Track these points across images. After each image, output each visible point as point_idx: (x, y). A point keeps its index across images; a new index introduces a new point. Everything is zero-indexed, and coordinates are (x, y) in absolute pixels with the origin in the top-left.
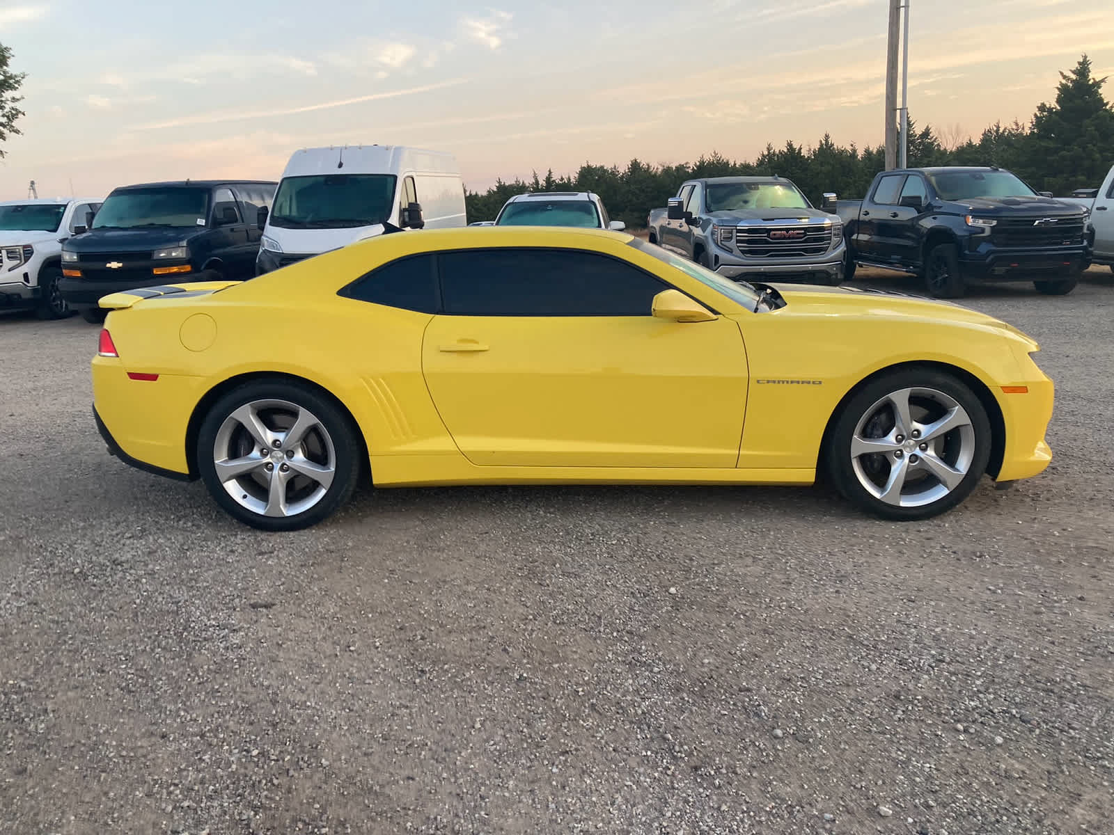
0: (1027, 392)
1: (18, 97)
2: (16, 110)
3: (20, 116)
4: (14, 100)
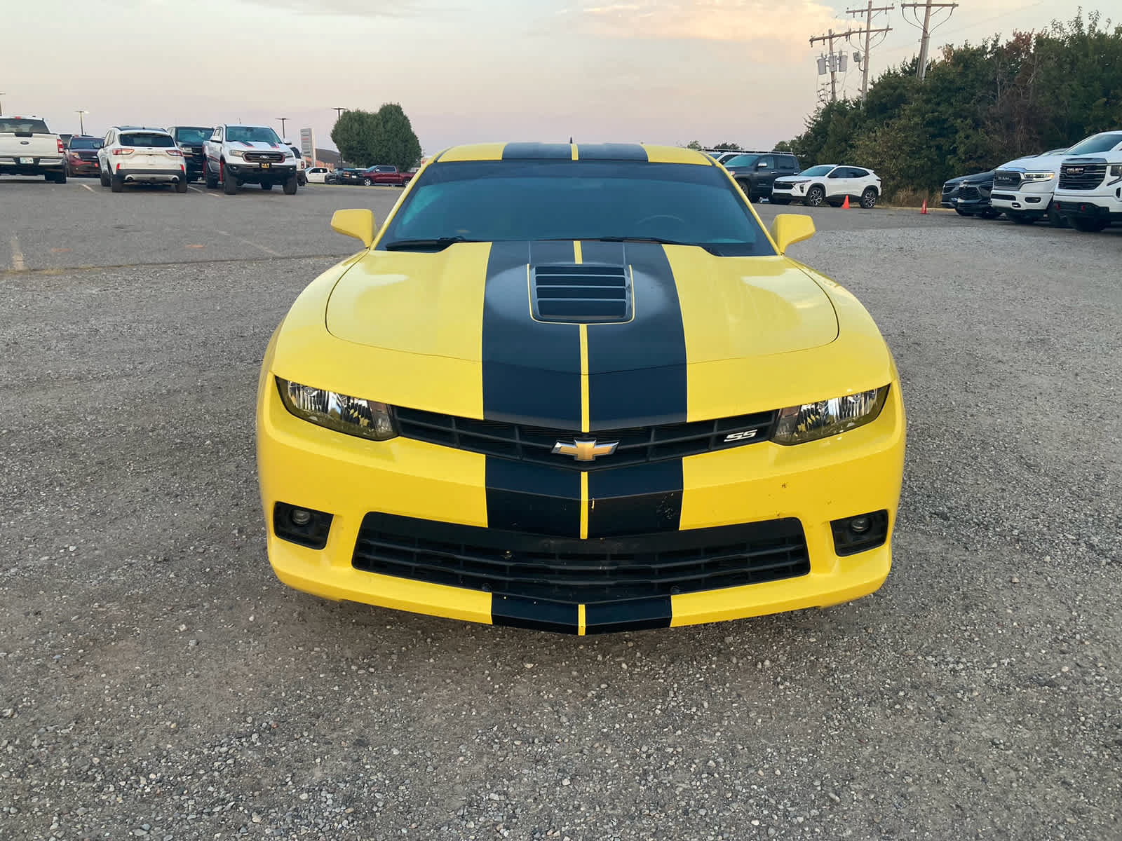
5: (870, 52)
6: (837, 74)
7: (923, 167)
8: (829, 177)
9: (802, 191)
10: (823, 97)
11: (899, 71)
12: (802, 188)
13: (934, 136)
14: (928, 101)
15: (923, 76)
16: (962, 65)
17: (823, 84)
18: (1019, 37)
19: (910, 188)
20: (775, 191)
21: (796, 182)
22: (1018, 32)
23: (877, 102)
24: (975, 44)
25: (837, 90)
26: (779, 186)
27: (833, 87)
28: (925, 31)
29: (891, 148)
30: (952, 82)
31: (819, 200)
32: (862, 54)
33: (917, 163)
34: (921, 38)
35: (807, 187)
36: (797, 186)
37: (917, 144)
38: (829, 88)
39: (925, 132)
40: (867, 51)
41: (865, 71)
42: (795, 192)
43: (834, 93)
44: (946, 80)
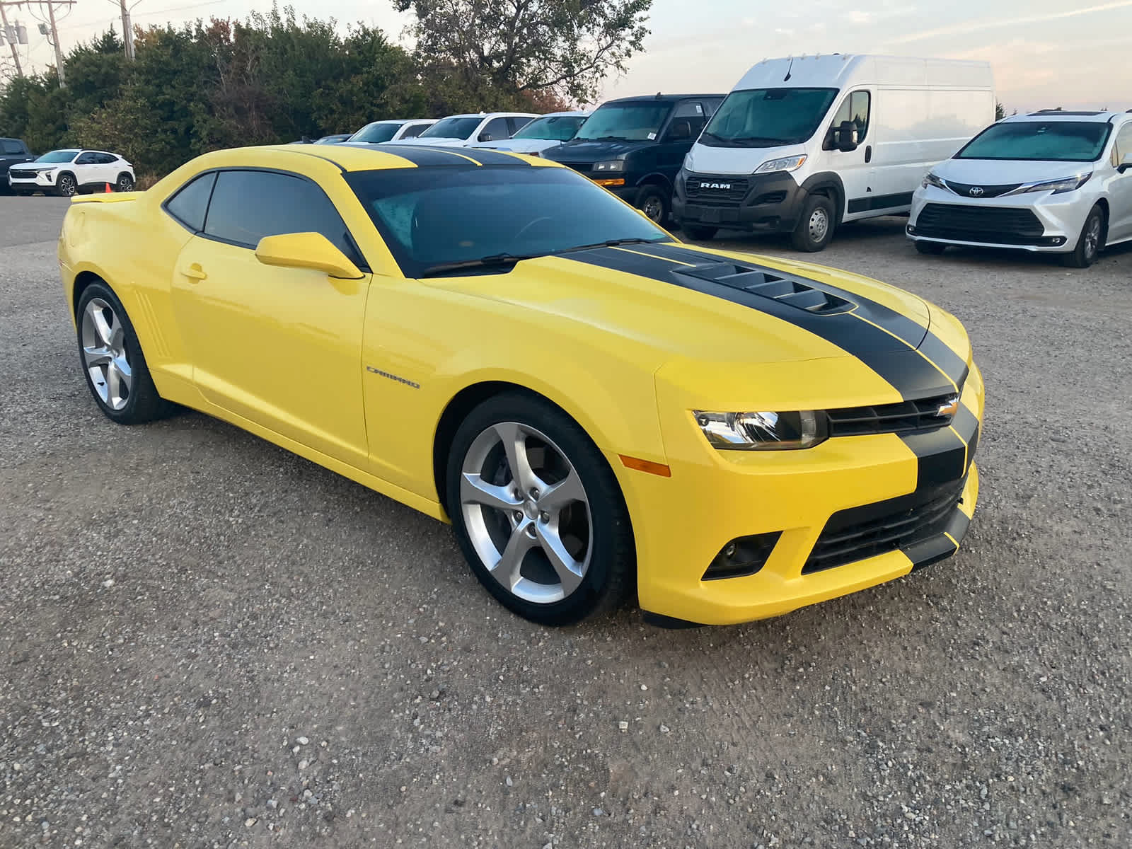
0: (670, 476)
1: (644, 17)
2: (644, 29)
3: (647, 34)
4: (642, 19)
5: (56, 24)
6: (18, 46)
7: (162, 150)
8: (76, 163)
9: (50, 180)
10: (6, 72)
11: (91, 48)
12: (49, 177)
13: (165, 120)
14: (148, 82)
15: (133, 55)
16: (171, 47)
17: (3, 57)
18: (217, 23)
19: (154, 173)
20: (13, 180)
21: (39, 170)
22: (215, 18)
23: (82, 80)
24: (179, 28)
25: (22, 64)
26: (17, 174)
27: (17, 61)
28: (123, 8)
29: (121, 131)
30: (167, 64)
31: (72, 189)
32: (49, 27)
33: (156, 147)
34: (121, 15)
35: (54, 175)
36: (42, 175)
37: (149, 127)
38: (12, 61)
39: (155, 115)
40: (53, 24)
41: (56, 46)
42: (41, 180)
43: (19, 68)
44: (160, 61)
